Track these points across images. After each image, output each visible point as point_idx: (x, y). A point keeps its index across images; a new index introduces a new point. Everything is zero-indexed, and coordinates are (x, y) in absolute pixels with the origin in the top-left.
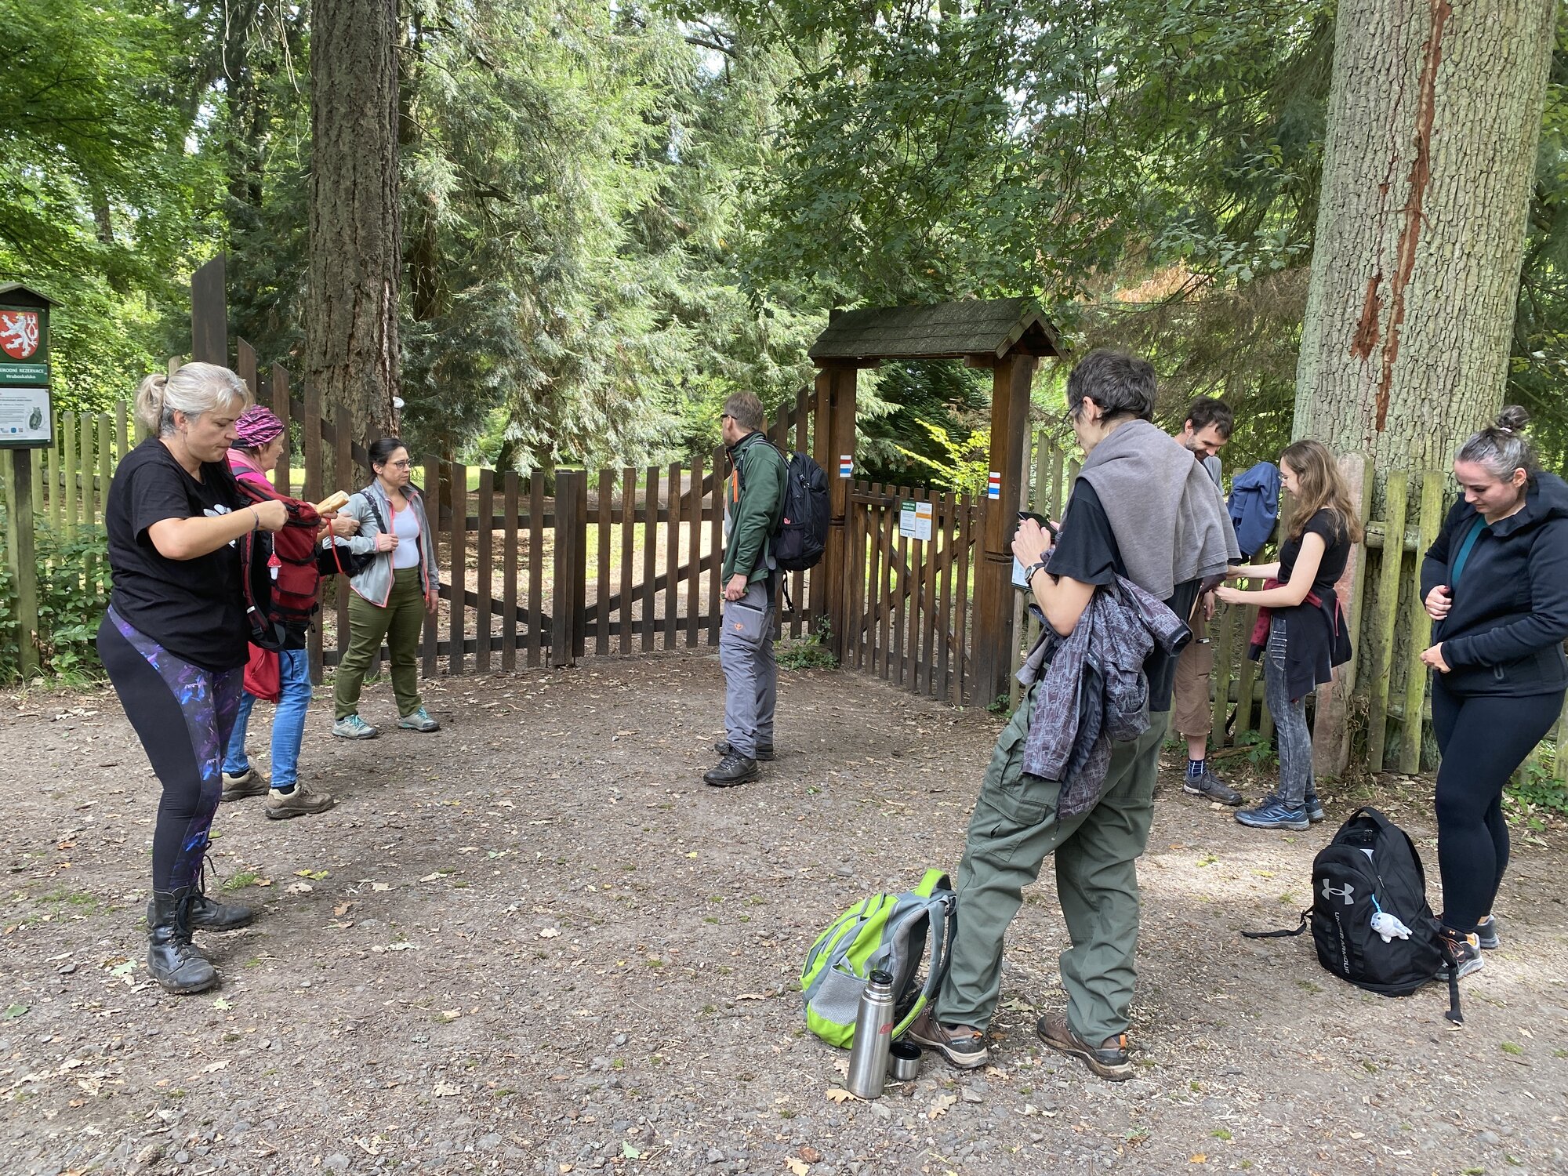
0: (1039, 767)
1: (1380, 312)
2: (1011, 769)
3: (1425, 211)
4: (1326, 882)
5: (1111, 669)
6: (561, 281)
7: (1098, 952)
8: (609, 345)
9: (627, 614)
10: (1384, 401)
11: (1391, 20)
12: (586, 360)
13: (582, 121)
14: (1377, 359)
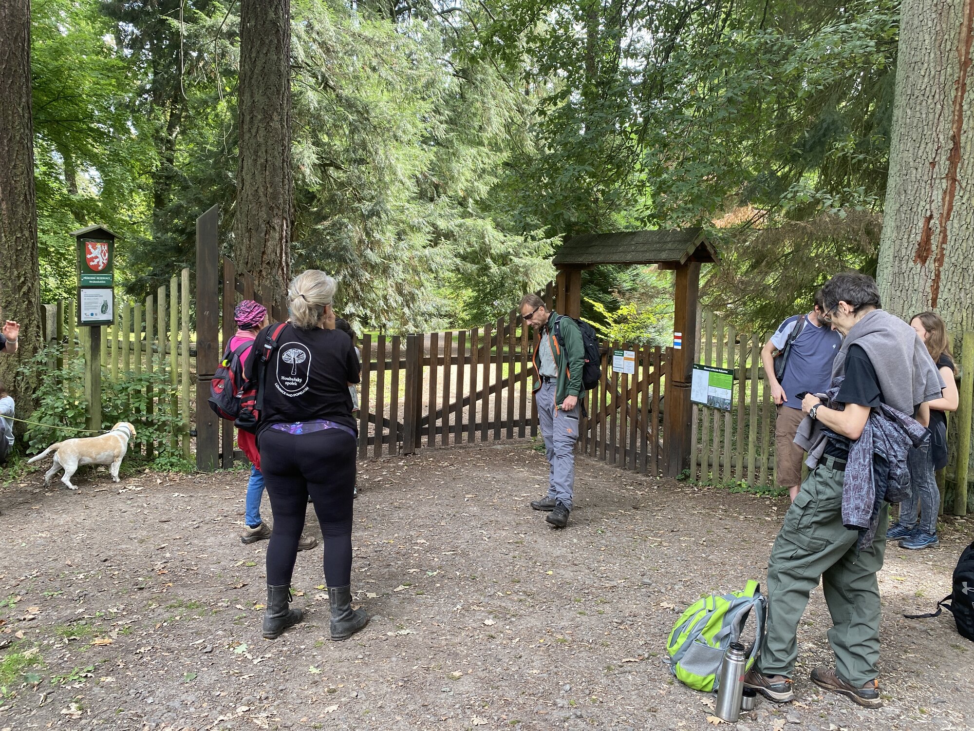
0: (855, 520)
1: (932, 237)
2: (805, 518)
3: (959, 177)
4: (965, 584)
5: (893, 459)
6: (380, 217)
7: (856, 629)
8: (406, 255)
9: (446, 421)
10: (936, 290)
11: (935, 67)
12: (393, 265)
13: (389, 122)
14: (931, 265)
